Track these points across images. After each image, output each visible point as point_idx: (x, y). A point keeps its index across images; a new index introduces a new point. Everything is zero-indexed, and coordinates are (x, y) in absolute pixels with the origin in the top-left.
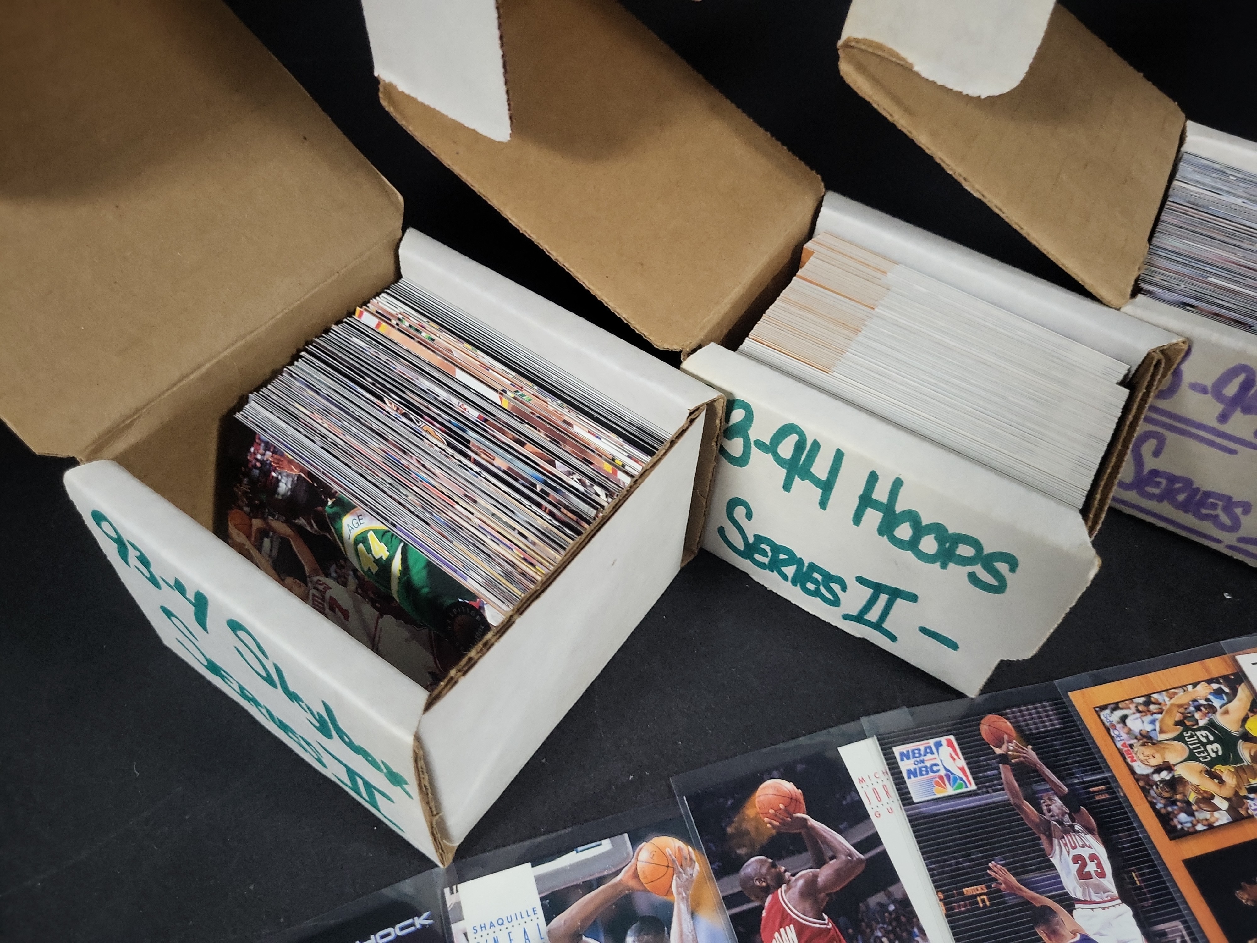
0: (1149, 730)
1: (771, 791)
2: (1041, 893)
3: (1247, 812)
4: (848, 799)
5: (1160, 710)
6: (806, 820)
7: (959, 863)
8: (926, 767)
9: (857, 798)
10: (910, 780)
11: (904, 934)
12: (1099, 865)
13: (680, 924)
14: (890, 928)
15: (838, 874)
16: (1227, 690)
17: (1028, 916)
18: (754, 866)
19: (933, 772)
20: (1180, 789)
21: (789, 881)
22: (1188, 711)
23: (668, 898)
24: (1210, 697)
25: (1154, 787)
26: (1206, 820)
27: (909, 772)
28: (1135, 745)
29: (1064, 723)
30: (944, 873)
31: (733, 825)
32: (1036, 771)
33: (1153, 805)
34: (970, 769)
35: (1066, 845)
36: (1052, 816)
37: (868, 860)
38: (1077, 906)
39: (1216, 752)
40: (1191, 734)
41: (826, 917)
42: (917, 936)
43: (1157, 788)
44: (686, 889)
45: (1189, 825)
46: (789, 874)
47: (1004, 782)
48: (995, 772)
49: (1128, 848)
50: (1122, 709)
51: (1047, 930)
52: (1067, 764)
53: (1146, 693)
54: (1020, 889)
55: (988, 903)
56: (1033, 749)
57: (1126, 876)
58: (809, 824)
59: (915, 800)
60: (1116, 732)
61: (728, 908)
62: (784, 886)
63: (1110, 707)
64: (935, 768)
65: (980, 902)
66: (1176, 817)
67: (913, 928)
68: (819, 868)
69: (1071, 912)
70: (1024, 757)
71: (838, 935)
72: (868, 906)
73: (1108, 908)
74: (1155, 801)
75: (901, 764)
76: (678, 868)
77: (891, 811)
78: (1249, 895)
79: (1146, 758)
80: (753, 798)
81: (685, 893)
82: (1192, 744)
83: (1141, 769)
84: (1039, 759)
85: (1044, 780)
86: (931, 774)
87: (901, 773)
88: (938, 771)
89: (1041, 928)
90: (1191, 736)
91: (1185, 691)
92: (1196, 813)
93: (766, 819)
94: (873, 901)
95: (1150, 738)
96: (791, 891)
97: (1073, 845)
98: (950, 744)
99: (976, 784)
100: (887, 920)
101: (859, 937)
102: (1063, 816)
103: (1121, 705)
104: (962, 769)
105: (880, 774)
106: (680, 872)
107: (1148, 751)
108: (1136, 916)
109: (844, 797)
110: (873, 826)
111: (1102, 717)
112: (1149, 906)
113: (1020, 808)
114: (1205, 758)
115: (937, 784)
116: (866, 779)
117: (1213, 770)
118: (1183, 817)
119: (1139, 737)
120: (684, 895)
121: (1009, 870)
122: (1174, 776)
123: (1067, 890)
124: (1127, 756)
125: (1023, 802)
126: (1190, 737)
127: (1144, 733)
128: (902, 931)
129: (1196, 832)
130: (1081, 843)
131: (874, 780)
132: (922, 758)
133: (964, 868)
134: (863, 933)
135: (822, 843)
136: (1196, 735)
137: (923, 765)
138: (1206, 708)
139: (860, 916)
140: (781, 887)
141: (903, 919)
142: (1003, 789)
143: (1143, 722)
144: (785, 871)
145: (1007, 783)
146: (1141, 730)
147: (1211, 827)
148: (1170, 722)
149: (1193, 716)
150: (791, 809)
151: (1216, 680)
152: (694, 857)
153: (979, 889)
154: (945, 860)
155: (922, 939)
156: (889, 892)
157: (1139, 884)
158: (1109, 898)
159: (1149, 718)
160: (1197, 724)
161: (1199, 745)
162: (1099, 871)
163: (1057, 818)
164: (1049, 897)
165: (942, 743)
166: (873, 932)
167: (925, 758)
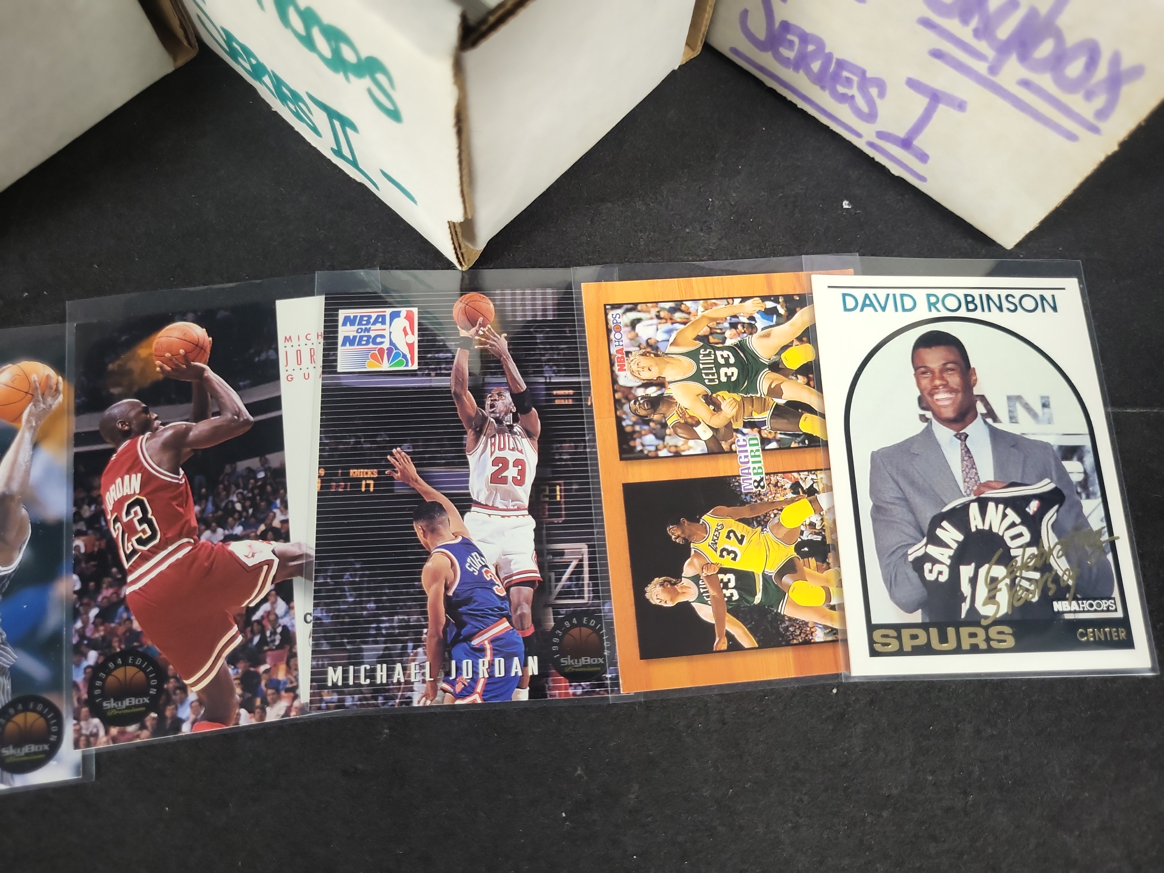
0: (659, 340)
1: (176, 334)
2: (437, 489)
3: (731, 446)
4: (263, 356)
5: (685, 320)
6: (203, 370)
7: (359, 443)
8: (369, 337)
9: (273, 357)
10: (344, 348)
11: (263, 504)
12: (522, 473)
13: (17, 453)
14: (250, 495)
15: (216, 431)
16: (782, 311)
17: (410, 509)
18: (122, 408)
19: (374, 343)
20: (662, 409)
21: (157, 429)
22: (720, 326)
23: (14, 425)
24: (757, 316)
25: (632, 402)
26: (676, 446)
27: (346, 339)
28: (633, 353)
29: (559, 315)
30: (336, 450)
31: (118, 362)
32: (499, 361)
33: (619, 420)
34: (419, 347)
35: (493, 444)
36: (493, 412)
37: (256, 423)
38: (473, 509)
39: (729, 378)
40: (710, 352)
41: (182, 472)
42: (276, 508)
43: (635, 403)
44: (38, 418)
45: (653, 449)
46: (160, 422)
47: (454, 368)
48: (449, 355)
49: (566, 460)
50: (639, 311)
51: (427, 526)
52: (540, 361)
53: (679, 299)
54: (416, 481)
55: (372, 489)
56: (506, 338)
57: (547, 488)
58: (206, 375)
59: (339, 370)
60: (618, 336)
61: (76, 445)
62: (148, 434)
63: (625, 307)
64: (379, 340)
65: (363, 486)
66: (640, 437)
67: (276, 499)
68: (196, 422)
69: (462, 514)
70: (491, 345)
71: (187, 493)
72: (234, 470)
73: (509, 516)
74: (624, 416)
75: (341, 329)
76: (38, 397)
77: (306, 377)
78: (683, 532)
79: (639, 369)
80: (152, 338)
81: (36, 423)
82: (703, 364)
83: (625, 379)
84: (509, 350)
85: (503, 373)
86: (371, 346)
87: (336, 338)
88: (381, 343)
89: (421, 523)
90: (709, 355)
91: (729, 303)
92: (667, 438)
93: (158, 362)
94: (242, 465)
95: (657, 349)
96: (154, 440)
97: (502, 447)
98: (409, 317)
99: (419, 364)
100: (250, 486)
101: (211, 498)
102: (506, 414)
103: (639, 307)
104: (410, 346)
105: (313, 337)
106: (39, 401)
107: (645, 362)
108: (537, 531)
109: (258, 353)
110: (279, 388)
111: (610, 317)
112: (558, 523)
113: (458, 397)
114: (710, 380)
115: (374, 357)
116: (294, 339)
117: (714, 395)
118: (650, 439)
119: (644, 344)
120: (34, 424)
121: (413, 459)
122: (663, 394)
123: (470, 491)
124: (616, 364)
125: (465, 394)
126: (705, 355)
127: (651, 342)
128: (262, 500)
129: (657, 457)
130: (512, 446)
131: (303, 340)
132: (368, 327)
133: (362, 449)
134: (216, 496)
135: (212, 397)
136: (715, 354)
137: (366, 334)
138: (744, 327)
139: (221, 478)
140: (143, 434)
141: (269, 488)
142: (449, 375)
143: (657, 330)
144: (156, 419)
145: (457, 370)
146: (650, 339)
147: (677, 454)
148: (691, 334)
149: (724, 333)
150: (191, 356)
151: (776, 299)
152: (61, 387)
153: (369, 473)
154: (345, 437)
155: (282, 511)
156: (266, 459)
157: (558, 499)
158: (516, 507)
159: (668, 326)
160: (724, 342)
161: (713, 366)
162: (519, 478)
163: (498, 415)
164: (444, 494)
165: (401, 314)
166: (228, 495)
167: (373, 327)
